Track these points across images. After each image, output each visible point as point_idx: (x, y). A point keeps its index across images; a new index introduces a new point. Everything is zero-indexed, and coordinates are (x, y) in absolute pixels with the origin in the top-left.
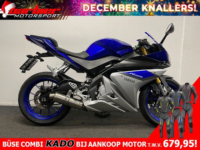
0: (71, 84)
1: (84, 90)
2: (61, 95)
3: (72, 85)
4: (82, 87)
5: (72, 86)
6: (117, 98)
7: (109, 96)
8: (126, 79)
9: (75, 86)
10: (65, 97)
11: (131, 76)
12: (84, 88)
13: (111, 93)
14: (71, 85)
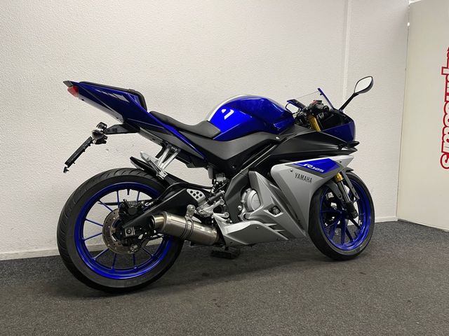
0: (191, 192)
1: (217, 203)
3: (194, 195)
4: (213, 197)
5: (195, 197)
6: (281, 214)
7: (267, 211)
8: (298, 176)
9: (201, 195)
10: (184, 222)
11: (306, 169)
12: (217, 199)
13: (272, 204)
14: (192, 195)
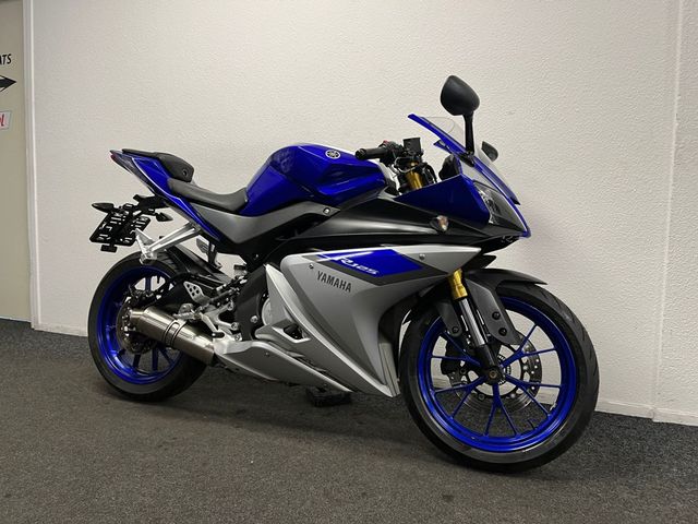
0: (187, 286)
1: (225, 307)
2: (160, 314)
3: (191, 290)
5: (190, 293)
6: (307, 339)
7: (280, 331)
8: (323, 277)
9: (198, 292)
10: (168, 322)
12: (223, 301)
13: (286, 320)
14: (188, 289)
